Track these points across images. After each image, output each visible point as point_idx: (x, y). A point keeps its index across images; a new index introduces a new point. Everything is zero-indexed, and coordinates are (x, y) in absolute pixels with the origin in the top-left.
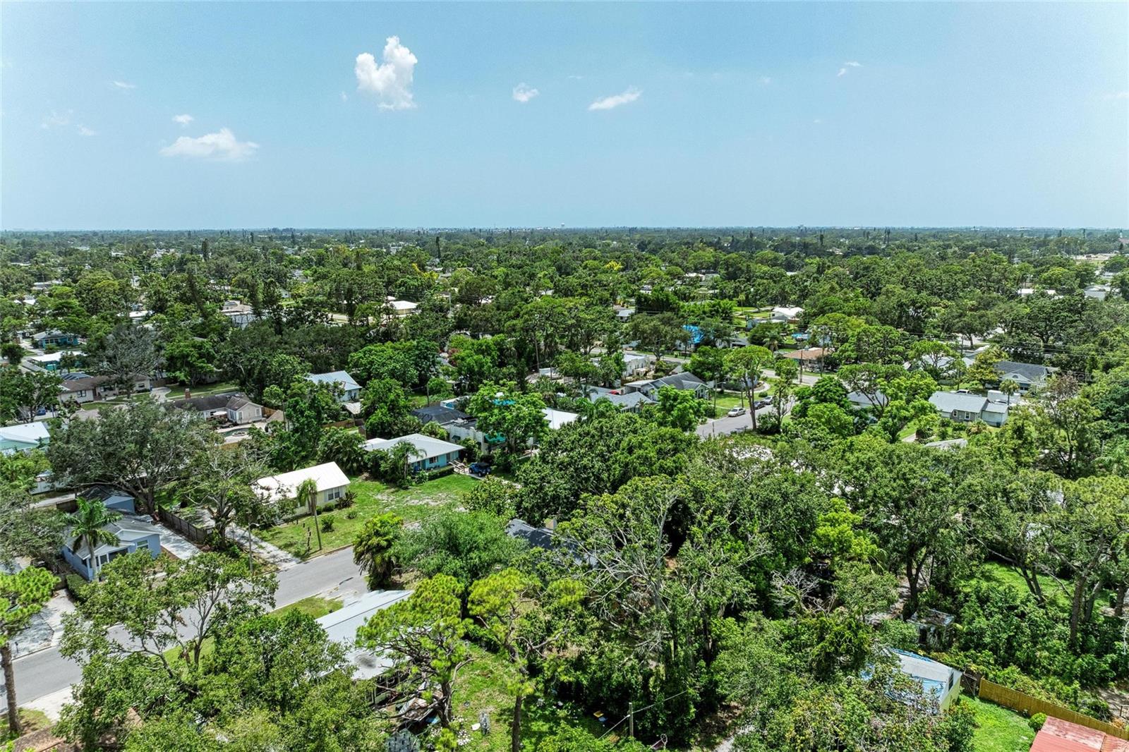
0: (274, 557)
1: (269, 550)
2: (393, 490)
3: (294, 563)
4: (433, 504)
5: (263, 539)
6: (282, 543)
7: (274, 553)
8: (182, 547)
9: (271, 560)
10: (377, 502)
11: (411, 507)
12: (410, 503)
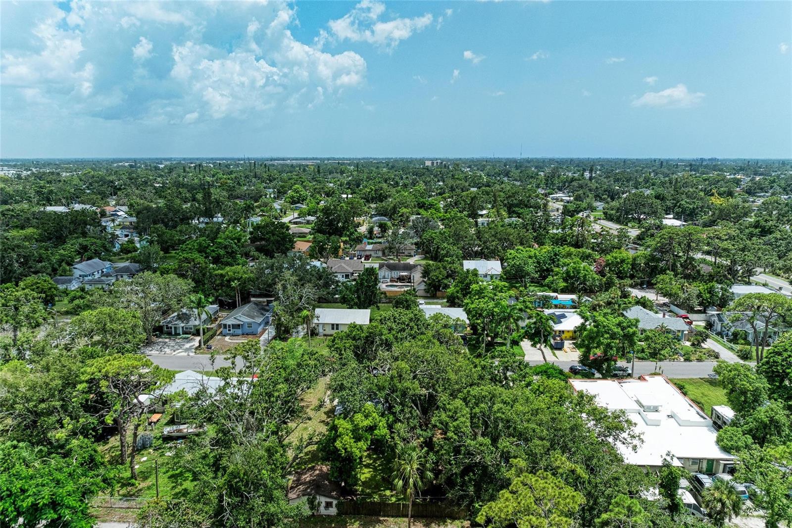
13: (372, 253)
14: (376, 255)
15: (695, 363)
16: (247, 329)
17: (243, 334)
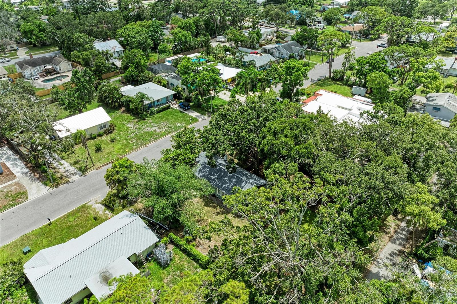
0: (67, 171)
1: (65, 166)
2: (137, 120)
3: (77, 176)
4: (158, 130)
5: (62, 158)
6: (72, 161)
7: (67, 168)
8: (16, 164)
9: (65, 174)
10: (127, 129)
11: (146, 133)
12: (146, 130)
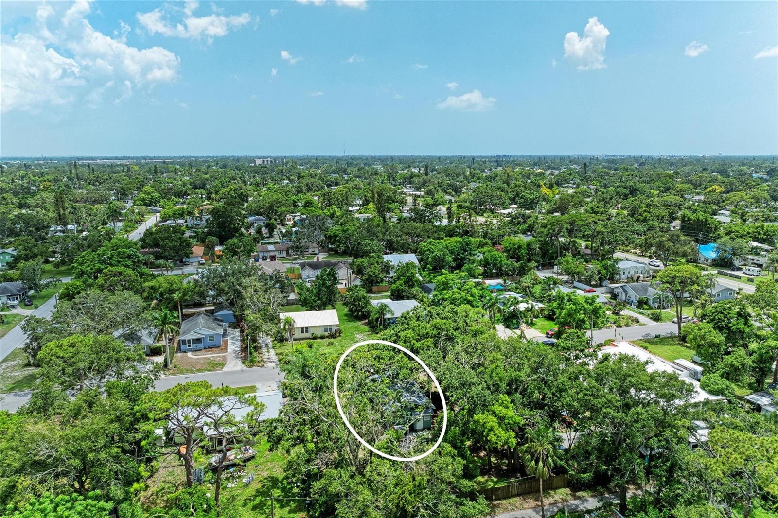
0: (269, 358)
1: (270, 354)
2: (370, 333)
3: (274, 364)
5: (274, 347)
6: (280, 352)
8: (235, 343)
9: (265, 360)
13: (276, 253)
14: (280, 256)
15: (624, 328)
16: (209, 343)
17: (205, 349)
